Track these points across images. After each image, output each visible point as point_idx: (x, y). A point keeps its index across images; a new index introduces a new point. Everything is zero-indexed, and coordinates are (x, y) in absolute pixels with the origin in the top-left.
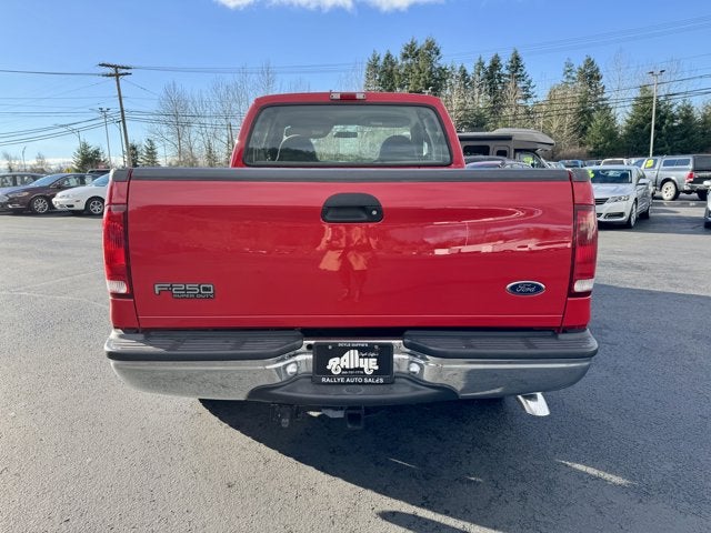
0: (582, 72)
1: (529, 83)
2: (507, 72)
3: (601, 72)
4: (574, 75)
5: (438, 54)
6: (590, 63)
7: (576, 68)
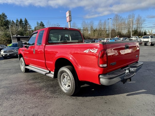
0: (40, 24)
1: (30, 25)
2: (24, 23)
3: (44, 24)
4: (39, 25)
5: (6, 17)
6: (42, 23)
7: (39, 23)
